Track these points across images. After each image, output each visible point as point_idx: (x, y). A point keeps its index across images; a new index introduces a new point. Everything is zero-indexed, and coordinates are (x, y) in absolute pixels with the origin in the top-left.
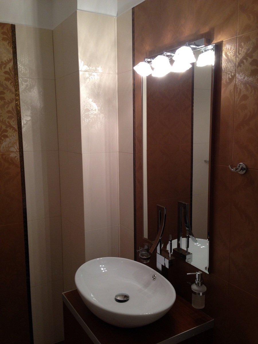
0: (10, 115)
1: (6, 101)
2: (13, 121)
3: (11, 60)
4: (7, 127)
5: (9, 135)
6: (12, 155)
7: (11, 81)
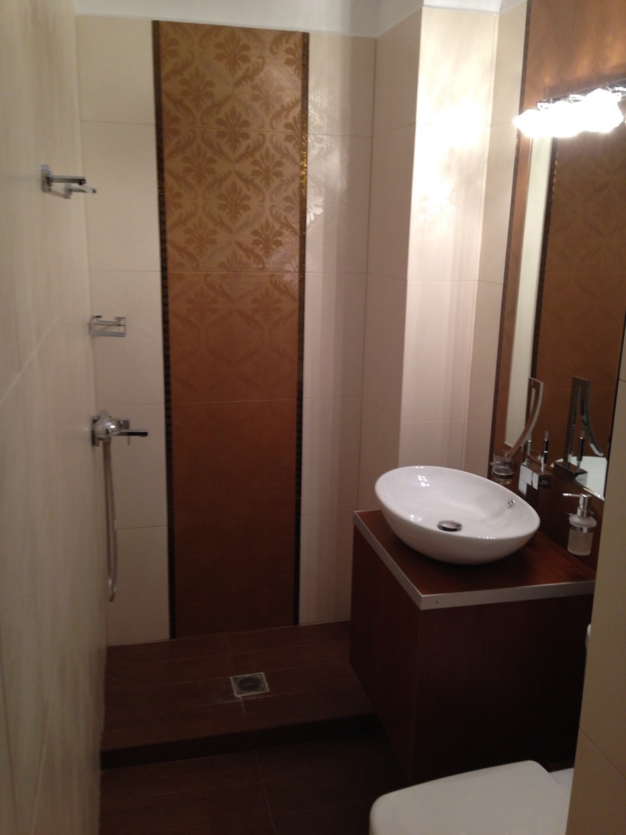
0: (287, 204)
1: (285, 178)
2: (293, 217)
3: (297, 101)
4: (281, 227)
5: (284, 241)
6: (287, 278)
7: (295, 141)
